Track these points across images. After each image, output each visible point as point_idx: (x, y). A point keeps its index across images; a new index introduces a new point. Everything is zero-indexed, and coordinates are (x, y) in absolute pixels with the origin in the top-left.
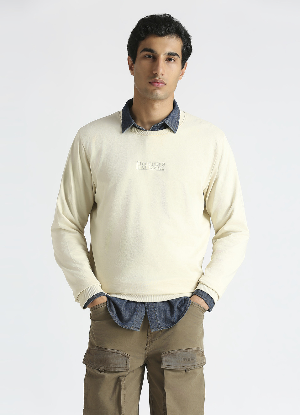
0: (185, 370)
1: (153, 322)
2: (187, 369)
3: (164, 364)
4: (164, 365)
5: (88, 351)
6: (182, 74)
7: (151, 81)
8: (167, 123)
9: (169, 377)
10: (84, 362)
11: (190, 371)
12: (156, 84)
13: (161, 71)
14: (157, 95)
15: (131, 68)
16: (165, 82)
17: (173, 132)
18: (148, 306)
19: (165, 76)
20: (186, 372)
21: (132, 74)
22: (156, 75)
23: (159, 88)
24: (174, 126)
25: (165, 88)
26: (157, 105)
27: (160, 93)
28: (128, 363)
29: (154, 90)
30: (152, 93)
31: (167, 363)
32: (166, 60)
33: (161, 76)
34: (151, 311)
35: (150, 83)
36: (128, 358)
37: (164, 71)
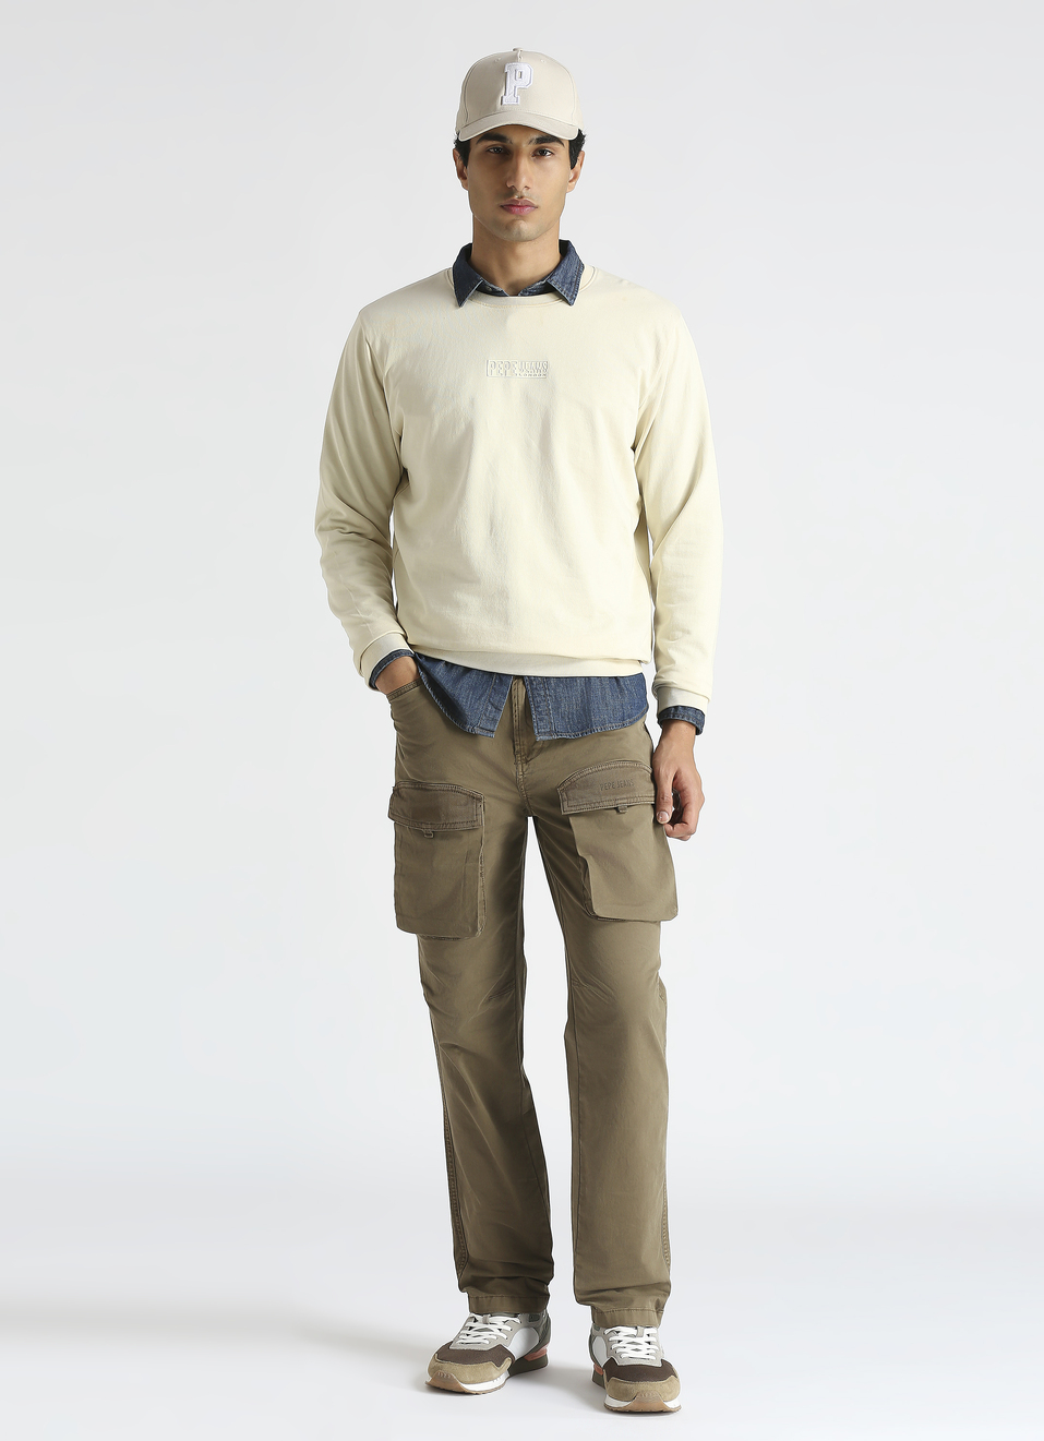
0: (616, 809)
1: (541, 720)
2: (620, 803)
3: (566, 806)
4: (566, 809)
5: (396, 791)
6: (575, 177)
7: (503, 202)
8: (552, 283)
9: (581, 830)
10: (392, 815)
11: (628, 810)
12: (517, 209)
13: (523, 181)
14: (519, 233)
15: (461, 175)
16: (535, 204)
17: (567, 302)
18: (531, 683)
19: (535, 190)
20: (618, 811)
21: (465, 186)
22: (511, 191)
23: (523, 218)
24: (569, 290)
25: (536, 215)
26: (524, 250)
27: (526, 227)
28: (479, 812)
29: (513, 221)
30: (508, 227)
31: (571, 803)
32: (534, 155)
33: (524, 192)
34: (539, 695)
35: (502, 206)
36: (479, 800)
37: (530, 180)
